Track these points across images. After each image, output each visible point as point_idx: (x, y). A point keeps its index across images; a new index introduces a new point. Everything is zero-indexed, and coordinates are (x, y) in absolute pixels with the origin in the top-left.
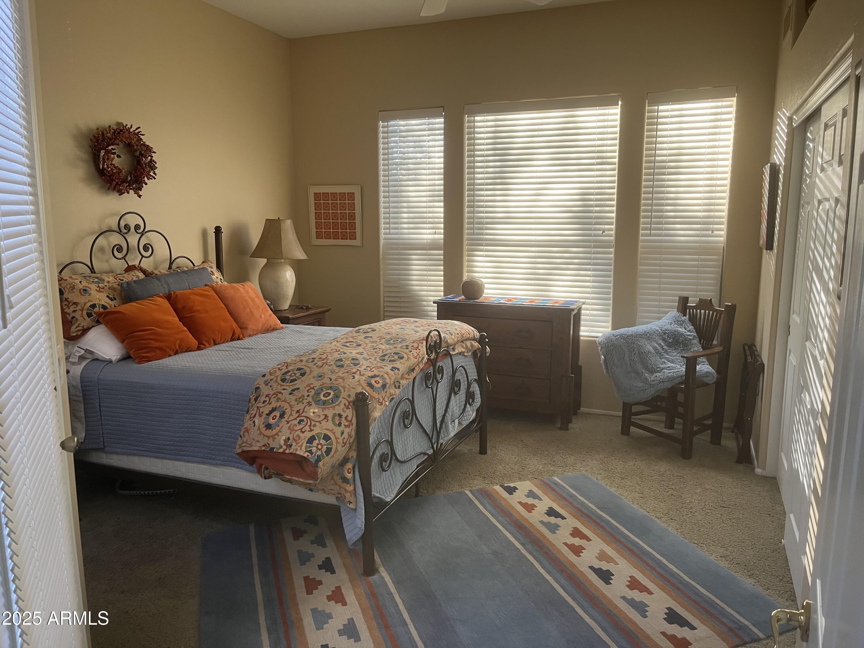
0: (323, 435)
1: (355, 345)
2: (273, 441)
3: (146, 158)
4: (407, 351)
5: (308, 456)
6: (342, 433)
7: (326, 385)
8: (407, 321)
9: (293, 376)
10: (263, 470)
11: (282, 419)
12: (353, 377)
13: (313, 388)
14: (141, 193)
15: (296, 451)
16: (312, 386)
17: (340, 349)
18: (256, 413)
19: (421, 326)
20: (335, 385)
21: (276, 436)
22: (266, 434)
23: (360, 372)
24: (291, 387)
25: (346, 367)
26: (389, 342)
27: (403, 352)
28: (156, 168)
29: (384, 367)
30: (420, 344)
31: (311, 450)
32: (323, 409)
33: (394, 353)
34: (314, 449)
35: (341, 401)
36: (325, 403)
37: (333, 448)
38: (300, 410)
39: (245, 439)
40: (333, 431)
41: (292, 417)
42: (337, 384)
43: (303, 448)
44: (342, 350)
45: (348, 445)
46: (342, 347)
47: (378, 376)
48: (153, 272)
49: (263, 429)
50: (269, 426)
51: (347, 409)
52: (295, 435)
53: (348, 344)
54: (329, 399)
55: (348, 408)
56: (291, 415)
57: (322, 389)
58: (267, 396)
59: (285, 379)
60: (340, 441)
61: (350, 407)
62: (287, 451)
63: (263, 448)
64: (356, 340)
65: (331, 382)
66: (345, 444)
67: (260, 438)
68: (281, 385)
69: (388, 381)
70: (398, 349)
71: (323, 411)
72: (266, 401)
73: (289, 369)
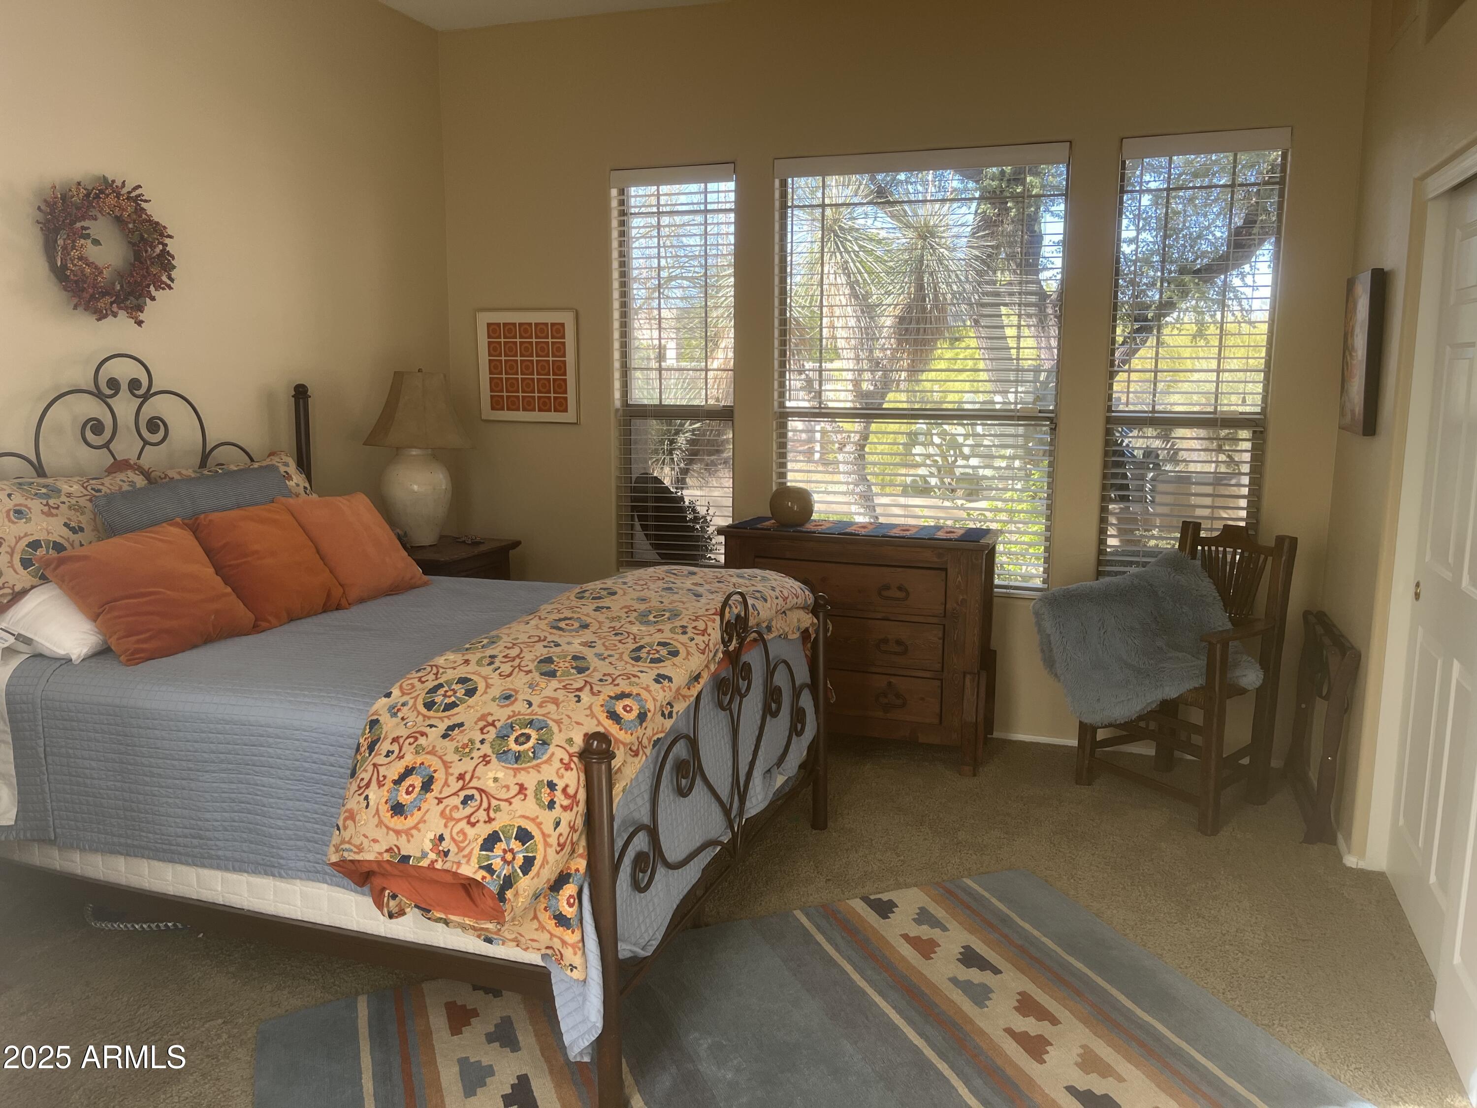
0: (516, 829)
1: (576, 625)
2: (409, 841)
3: (153, 248)
4: (684, 639)
5: (484, 878)
6: (557, 824)
7: (521, 717)
8: (675, 572)
9: (450, 697)
10: (386, 899)
11: (427, 792)
12: (577, 699)
13: (493, 724)
14: (142, 316)
15: (458, 868)
16: (490, 719)
17: (547, 634)
18: (371, 779)
19: (704, 583)
20: (540, 718)
21: (414, 832)
22: (392, 825)
23: (592, 688)
24: (446, 720)
25: (560, 676)
26: (645, 619)
27: (676, 640)
28: (174, 267)
29: (639, 674)
30: (709, 624)
31: (491, 864)
32: (516, 771)
33: (659, 644)
34: (497, 863)
35: (553, 754)
36: (518, 757)
37: (537, 857)
38: (466, 773)
39: (346, 835)
40: (538, 820)
41: (448, 789)
42: (543, 715)
43: (472, 859)
44: (550, 638)
45: (568, 848)
46: (551, 631)
47: (628, 696)
48: (166, 475)
49: (386, 815)
50: (398, 809)
51: (566, 769)
52: (455, 831)
53: (562, 625)
54: (528, 750)
55: (568, 768)
56: (446, 784)
57: (512, 727)
58: (395, 740)
59: (433, 703)
60: (553, 841)
61: (573, 765)
62: (438, 866)
63: (386, 857)
64: (579, 616)
65: (529, 711)
66: (562, 846)
67: (379, 834)
68: (424, 716)
69: (650, 705)
70: (665, 635)
71: (515, 776)
72: (393, 752)
73: (441, 681)
